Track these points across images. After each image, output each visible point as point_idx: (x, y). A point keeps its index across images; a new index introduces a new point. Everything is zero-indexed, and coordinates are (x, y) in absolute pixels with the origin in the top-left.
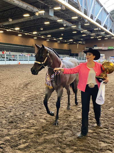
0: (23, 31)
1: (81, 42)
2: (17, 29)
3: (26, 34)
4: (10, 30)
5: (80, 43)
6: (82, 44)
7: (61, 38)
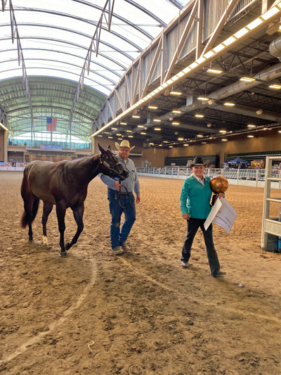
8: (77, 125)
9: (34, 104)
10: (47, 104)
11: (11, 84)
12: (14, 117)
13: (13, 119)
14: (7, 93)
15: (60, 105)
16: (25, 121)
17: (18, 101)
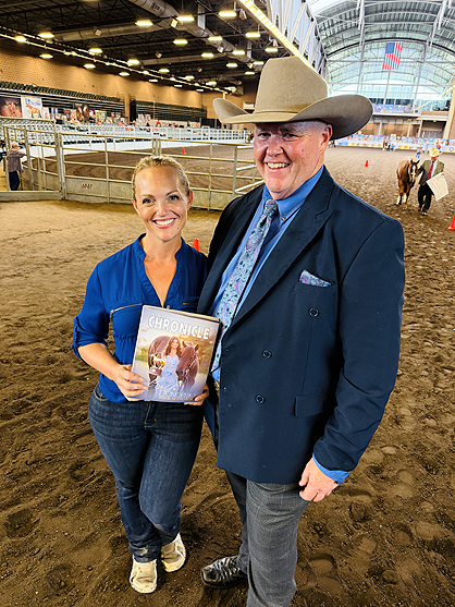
0: (106, 57)
1: (233, 89)
2: (95, 51)
3: (108, 64)
4: (74, 54)
5: (229, 92)
6: (234, 95)
7: (189, 78)
8: (432, 68)
9: (368, 37)
10: (388, 35)
11: (339, 11)
12: (334, 61)
13: (335, 65)
14: (333, 25)
15: (410, 35)
16: (351, 66)
17: (346, 35)
